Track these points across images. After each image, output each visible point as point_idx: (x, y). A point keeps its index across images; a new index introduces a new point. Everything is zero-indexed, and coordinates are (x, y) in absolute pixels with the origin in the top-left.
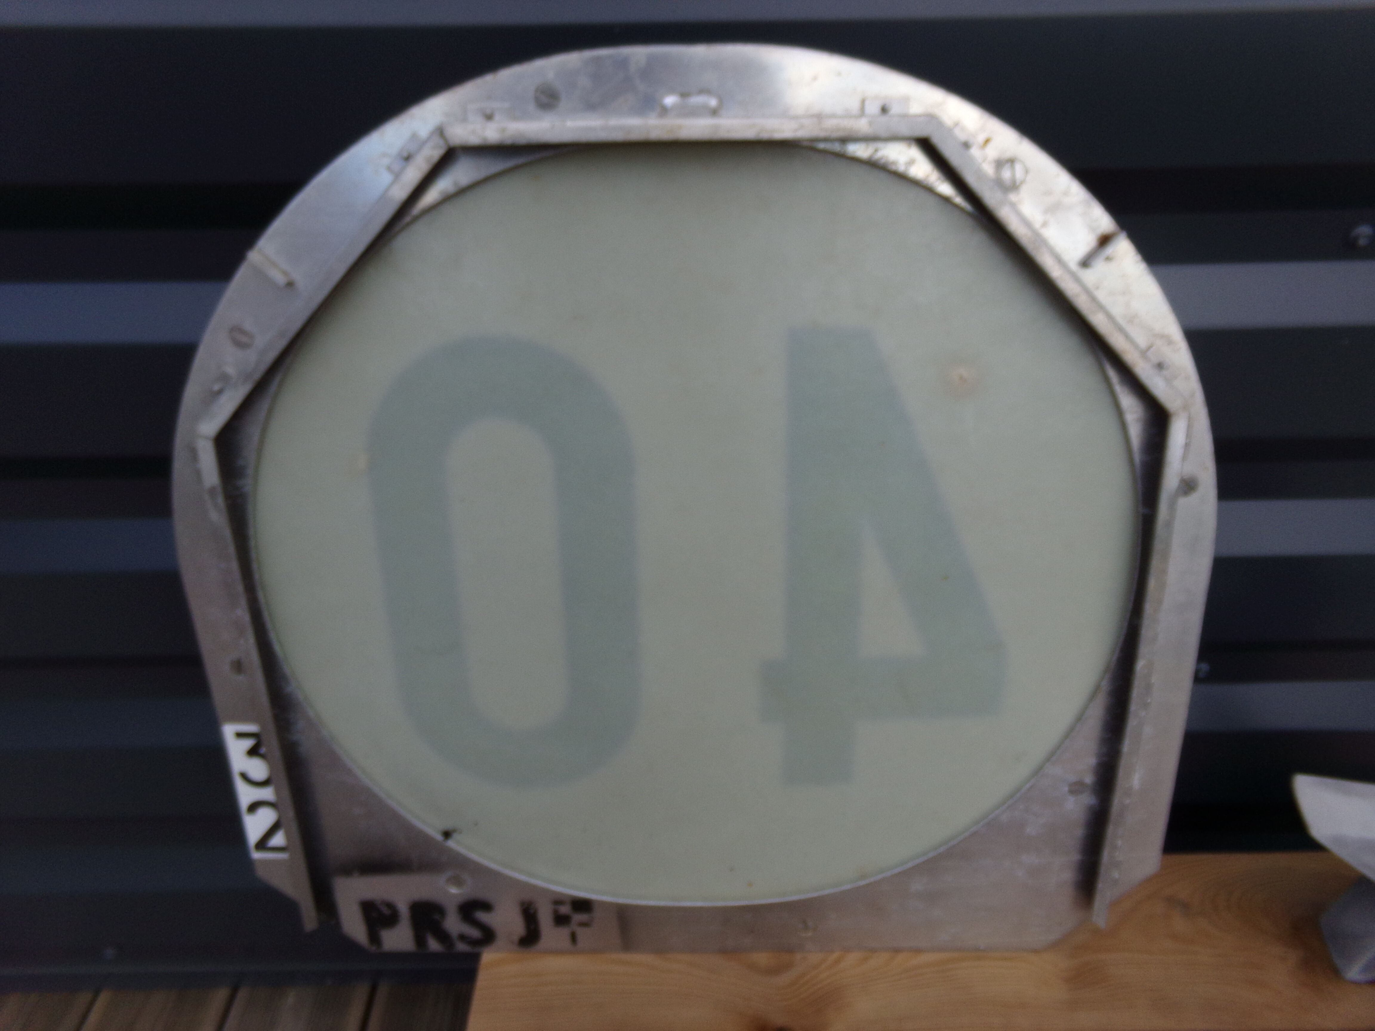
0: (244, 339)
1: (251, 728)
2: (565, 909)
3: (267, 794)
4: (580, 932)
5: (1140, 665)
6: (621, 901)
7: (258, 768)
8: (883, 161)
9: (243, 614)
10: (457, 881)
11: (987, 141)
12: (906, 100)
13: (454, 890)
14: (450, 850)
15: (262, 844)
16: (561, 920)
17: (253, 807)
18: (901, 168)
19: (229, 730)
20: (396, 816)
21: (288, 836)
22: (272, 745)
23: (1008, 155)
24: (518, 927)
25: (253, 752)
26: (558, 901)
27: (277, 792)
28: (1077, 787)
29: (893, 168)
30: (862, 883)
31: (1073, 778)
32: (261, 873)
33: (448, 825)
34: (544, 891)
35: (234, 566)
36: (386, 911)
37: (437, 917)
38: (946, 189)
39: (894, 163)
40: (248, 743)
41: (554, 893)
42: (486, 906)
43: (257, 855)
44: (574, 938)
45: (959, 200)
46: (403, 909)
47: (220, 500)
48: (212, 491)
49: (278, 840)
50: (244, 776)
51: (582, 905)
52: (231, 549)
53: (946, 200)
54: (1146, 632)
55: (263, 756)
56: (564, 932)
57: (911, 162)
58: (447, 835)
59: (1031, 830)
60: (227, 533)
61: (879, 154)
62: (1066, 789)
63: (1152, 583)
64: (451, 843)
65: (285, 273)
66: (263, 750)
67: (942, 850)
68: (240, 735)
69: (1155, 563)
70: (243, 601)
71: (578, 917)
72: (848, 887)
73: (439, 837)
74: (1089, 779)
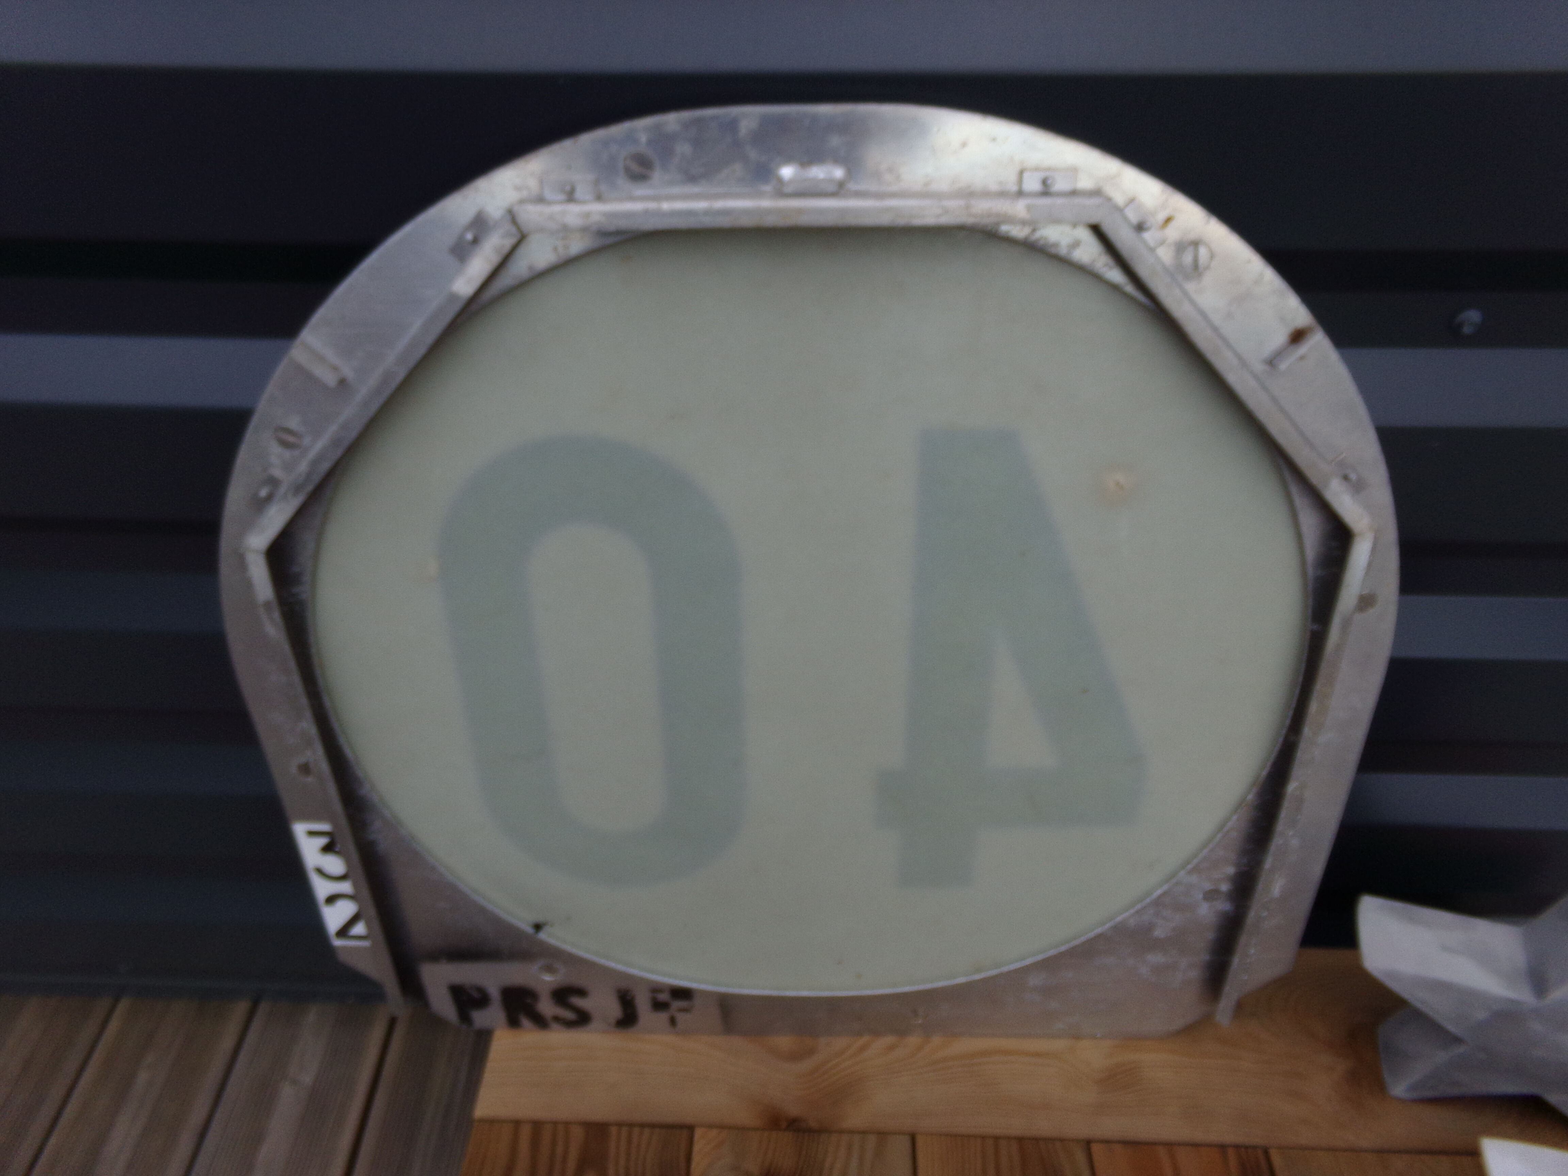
0: (291, 439)
1: (325, 827)
2: (663, 997)
3: (346, 887)
4: (681, 1017)
5: (1292, 787)
6: (723, 989)
7: (335, 864)
8: (1042, 242)
9: (308, 726)
10: (549, 969)
11: (1168, 220)
12: (1074, 171)
13: (548, 978)
14: (542, 943)
15: (343, 932)
16: (659, 1006)
17: (331, 899)
18: (1063, 251)
19: (300, 829)
20: (483, 911)
21: (369, 926)
22: (348, 842)
23: (1192, 236)
24: (615, 1010)
25: (328, 849)
26: (656, 989)
27: (355, 885)
28: (1210, 895)
29: (1053, 251)
30: (977, 977)
31: (1208, 886)
32: (343, 957)
33: (539, 918)
34: (642, 980)
35: (296, 678)
36: (475, 995)
37: (529, 1001)
38: (1116, 275)
39: (1056, 245)
40: (323, 841)
41: (653, 982)
42: (581, 992)
43: (338, 943)
44: (673, 1021)
45: (1129, 288)
46: (494, 992)
47: (277, 615)
48: (267, 605)
49: (359, 929)
50: (320, 871)
51: (682, 994)
52: (292, 664)
53: (1115, 288)
54: (1302, 754)
55: (337, 853)
56: (662, 1017)
57: (1076, 244)
58: (538, 927)
59: (1159, 933)
60: (286, 647)
61: (1038, 235)
62: (1201, 896)
63: (1313, 707)
64: (543, 936)
65: (335, 369)
66: (338, 847)
67: (1063, 948)
68: (312, 834)
69: (1319, 686)
70: (308, 714)
71: (677, 1004)
72: (961, 980)
73: (530, 930)
74: (1225, 887)
